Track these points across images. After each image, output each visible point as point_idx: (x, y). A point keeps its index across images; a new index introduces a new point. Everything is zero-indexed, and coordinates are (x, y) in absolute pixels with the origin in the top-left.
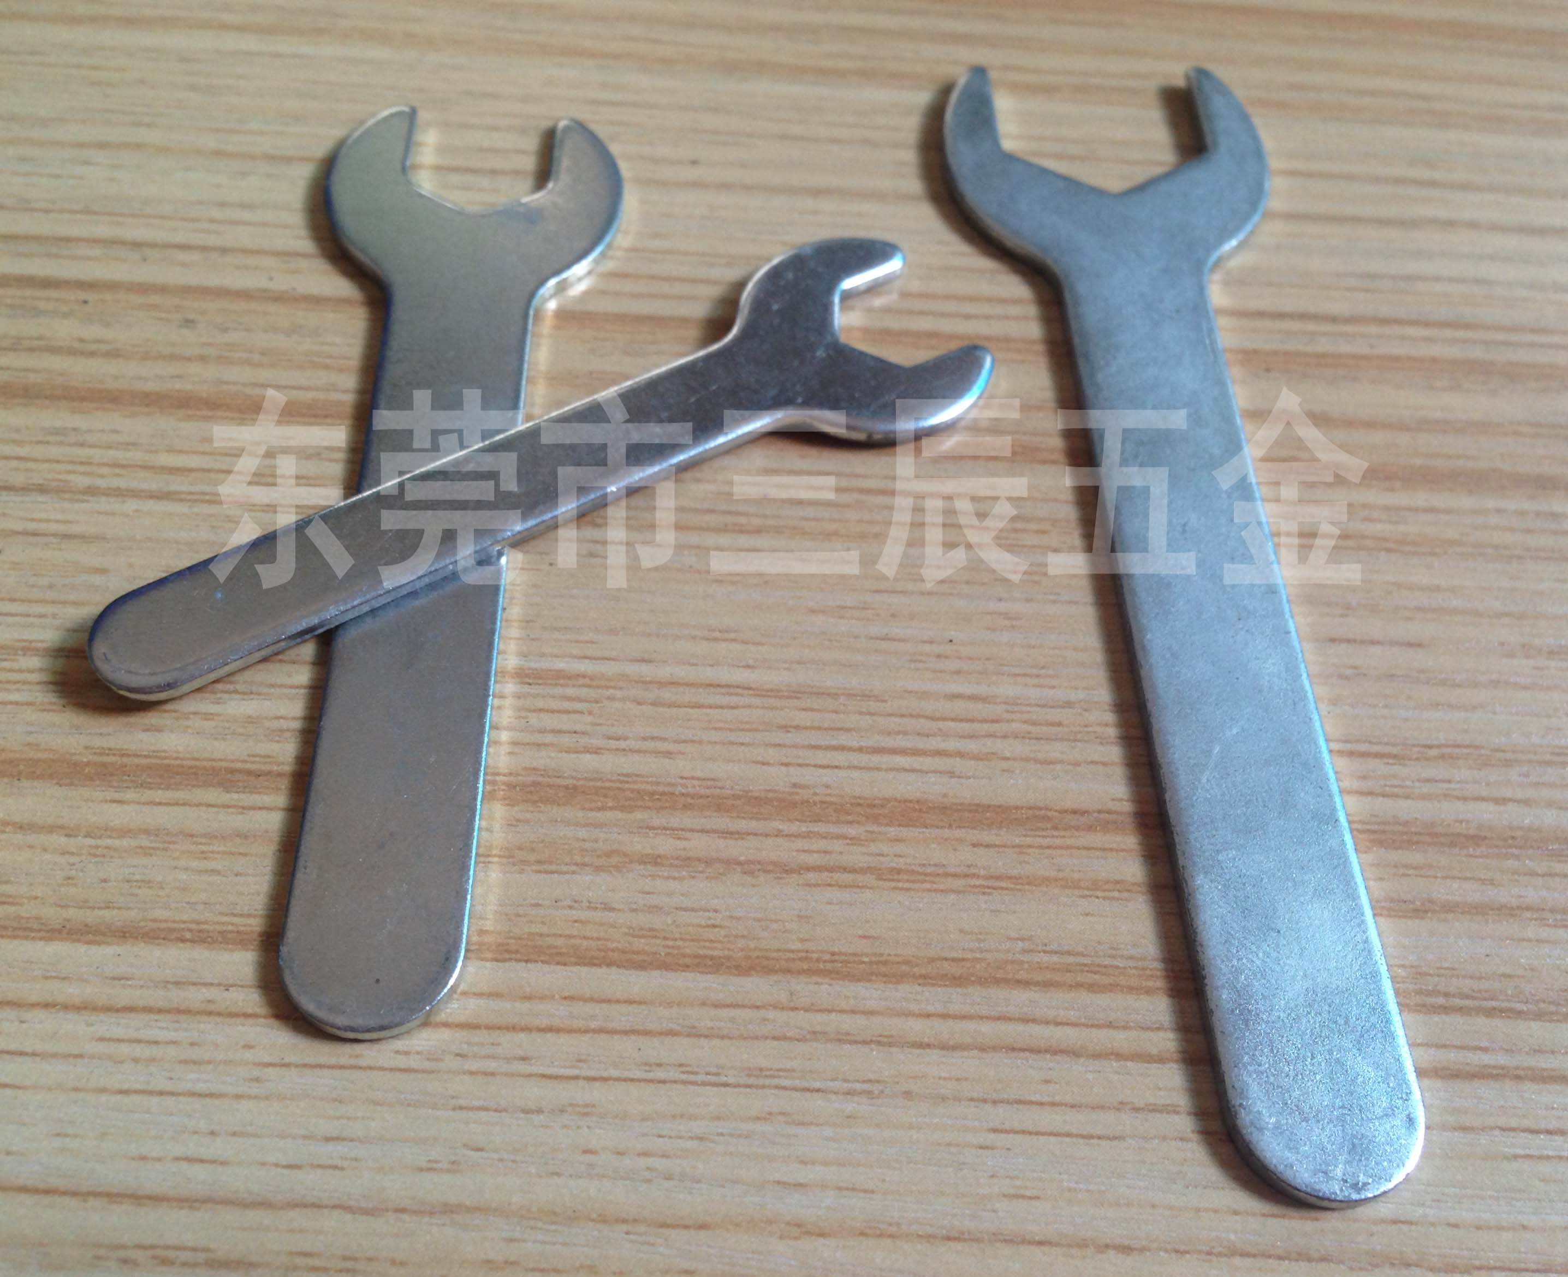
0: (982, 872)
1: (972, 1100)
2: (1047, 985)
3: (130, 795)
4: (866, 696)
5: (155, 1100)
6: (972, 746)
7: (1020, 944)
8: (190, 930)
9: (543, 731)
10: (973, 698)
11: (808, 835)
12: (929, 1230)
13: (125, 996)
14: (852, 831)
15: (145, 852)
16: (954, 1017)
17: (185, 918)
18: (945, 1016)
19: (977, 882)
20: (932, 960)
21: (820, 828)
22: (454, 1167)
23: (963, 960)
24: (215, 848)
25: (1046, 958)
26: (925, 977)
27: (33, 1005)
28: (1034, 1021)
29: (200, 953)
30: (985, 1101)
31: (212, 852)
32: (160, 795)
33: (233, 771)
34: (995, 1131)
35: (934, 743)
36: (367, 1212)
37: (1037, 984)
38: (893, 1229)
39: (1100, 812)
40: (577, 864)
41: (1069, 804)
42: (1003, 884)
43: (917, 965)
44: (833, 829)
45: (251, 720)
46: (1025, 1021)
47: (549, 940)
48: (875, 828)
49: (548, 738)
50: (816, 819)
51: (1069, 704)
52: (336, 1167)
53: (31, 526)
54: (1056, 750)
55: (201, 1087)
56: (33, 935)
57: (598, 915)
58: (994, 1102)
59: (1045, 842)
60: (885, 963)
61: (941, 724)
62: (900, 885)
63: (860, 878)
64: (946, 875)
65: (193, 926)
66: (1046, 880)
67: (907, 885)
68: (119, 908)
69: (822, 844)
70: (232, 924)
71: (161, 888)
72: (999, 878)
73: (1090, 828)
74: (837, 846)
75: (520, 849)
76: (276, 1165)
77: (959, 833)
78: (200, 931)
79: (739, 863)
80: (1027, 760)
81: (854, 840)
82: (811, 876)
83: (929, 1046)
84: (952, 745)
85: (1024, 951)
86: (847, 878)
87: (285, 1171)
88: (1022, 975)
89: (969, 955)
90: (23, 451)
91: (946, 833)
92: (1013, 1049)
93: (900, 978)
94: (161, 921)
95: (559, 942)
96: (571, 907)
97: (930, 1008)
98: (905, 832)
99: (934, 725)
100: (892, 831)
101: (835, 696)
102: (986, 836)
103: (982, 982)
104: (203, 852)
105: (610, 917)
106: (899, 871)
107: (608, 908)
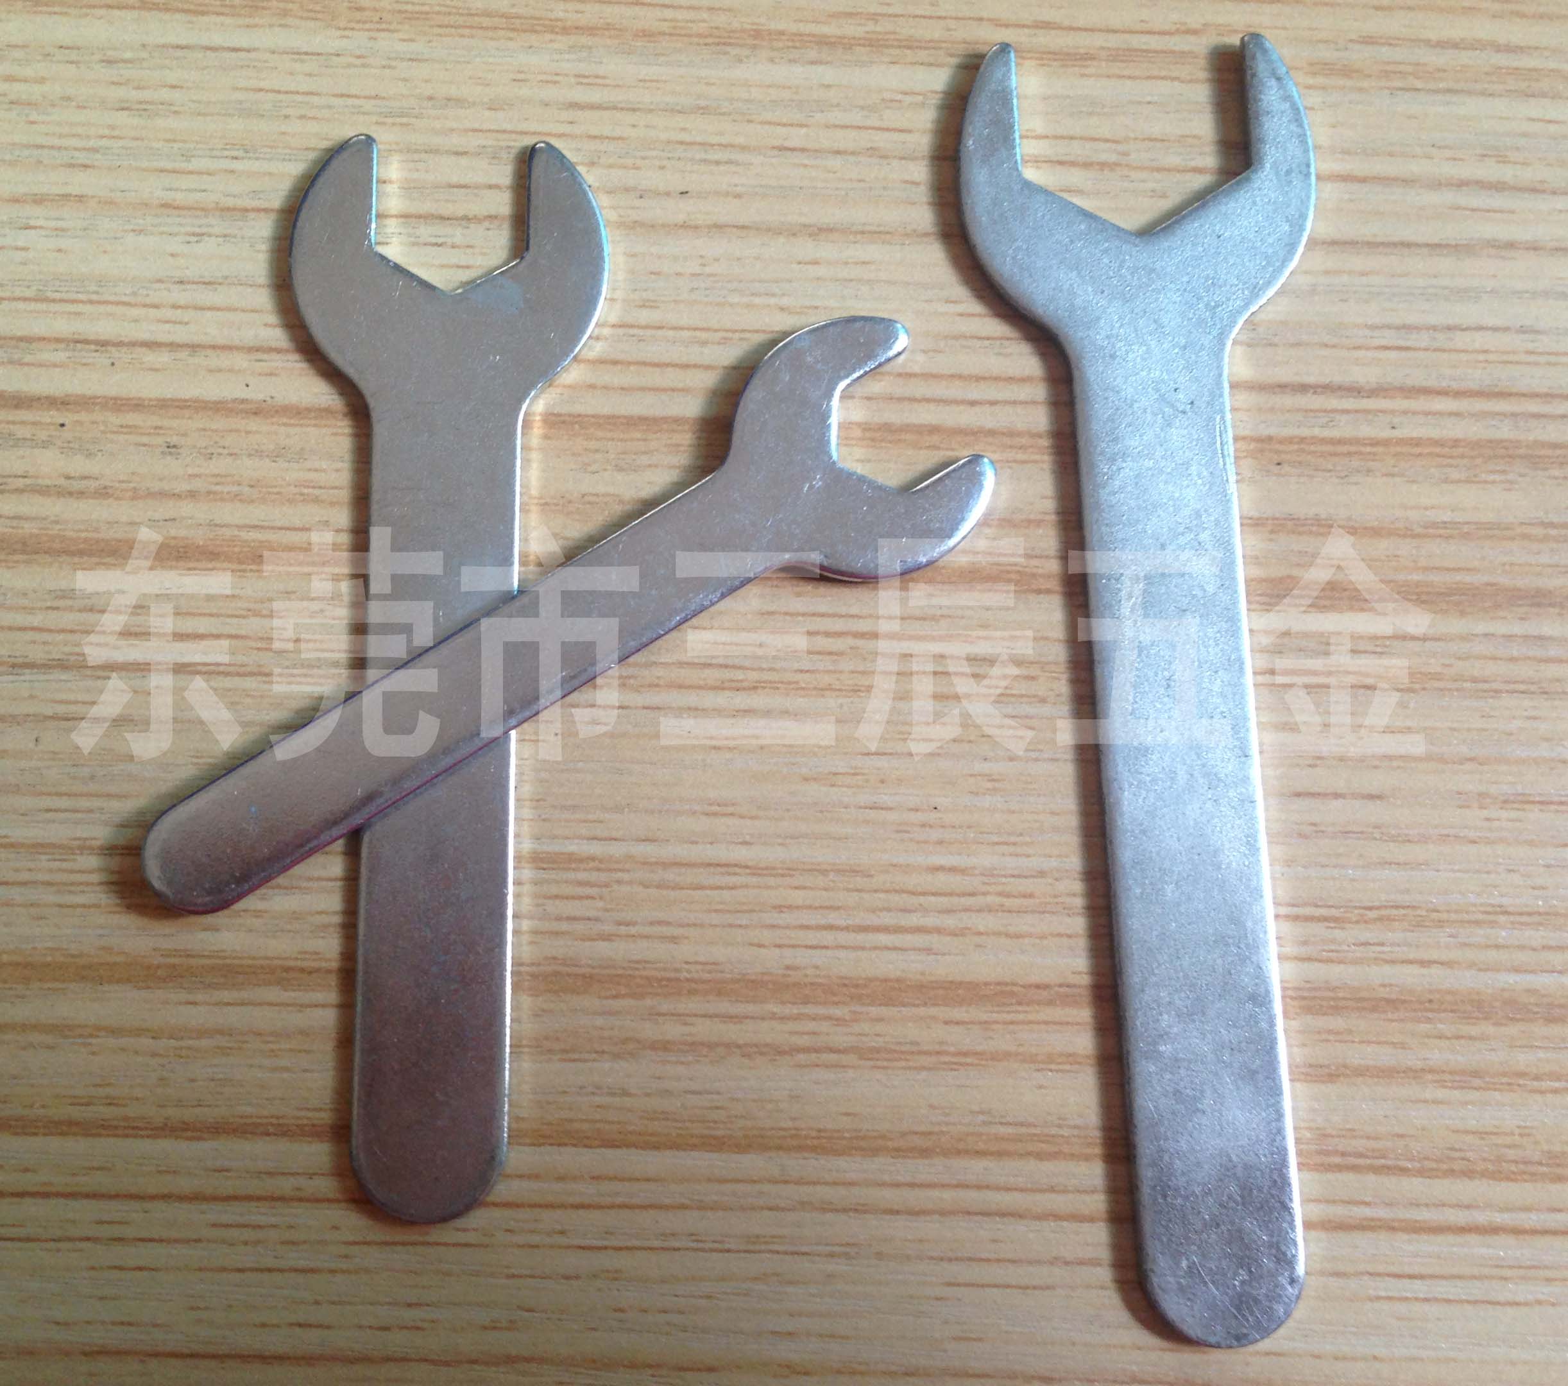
0: (952, 1049)
1: (932, 1258)
2: (1000, 1154)
3: (200, 997)
4: (854, 871)
5: (266, 1276)
6: (950, 922)
7: (981, 1118)
8: (272, 1125)
9: (559, 919)
10: (953, 870)
11: (798, 1018)
12: (894, 1368)
13: (228, 1186)
14: (837, 1012)
15: (224, 1051)
16: (922, 1186)
17: (265, 1113)
18: (912, 1185)
19: (947, 1059)
20: (904, 1134)
21: (810, 1009)
22: (512, 1326)
23: (930, 1133)
24: (283, 1046)
25: (1002, 1130)
26: (897, 1150)
27: (153, 1198)
28: (988, 1187)
29: (283, 1145)
30: (942, 1259)
31: (280, 1050)
32: (226, 995)
33: (288, 969)
34: (949, 1284)
35: (914, 920)
36: (447, 1364)
37: (992, 1154)
38: (863, 1368)
39: (1060, 986)
40: (596, 1052)
41: (1035, 979)
42: (969, 1060)
43: (891, 1139)
44: (821, 1010)
45: (296, 916)
46: (979, 1187)
47: (576, 1125)
48: (858, 1008)
49: (564, 926)
50: (806, 1001)
51: (1042, 874)
52: (418, 1328)
53: (61, 709)
54: (1023, 924)
55: (302, 1264)
56: (141, 1133)
57: (617, 1100)
58: (950, 1260)
59: (1009, 1017)
60: (863, 1138)
61: (922, 899)
62: (879, 1063)
63: (845, 1059)
64: (920, 1053)
65: (274, 1121)
66: (1007, 1055)
67: (885, 1064)
68: (209, 1106)
69: (811, 1026)
70: (308, 1118)
71: (242, 1086)
72: (965, 1054)
73: (1050, 1003)
74: (824, 1026)
75: (546, 1038)
76: (370, 1327)
77: (933, 1011)
78: (279, 1125)
79: (739, 1046)
80: (998, 934)
81: (839, 1021)
82: (802, 1057)
83: (898, 1212)
84: (931, 921)
85: (984, 1123)
86: (833, 1057)
87: (378, 1333)
88: (981, 1146)
89: (936, 1129)
90: (36, 620)
91: (922, 1011)
92: (969, 1213)
93: (875, 1152)
94: (247, 1117)
95: (585, 1126)
96: (593, 1093)
97: (900, 1179)
98: (884, 1011)
99: (914, 901)
100: (874, 1011)
101: (824, 872)
102: (958, 1013)
103: (946, 1153)
104: (272, 1051)
105: (628, 1102)
106: (878, 1050)
107: (625, 1093)
